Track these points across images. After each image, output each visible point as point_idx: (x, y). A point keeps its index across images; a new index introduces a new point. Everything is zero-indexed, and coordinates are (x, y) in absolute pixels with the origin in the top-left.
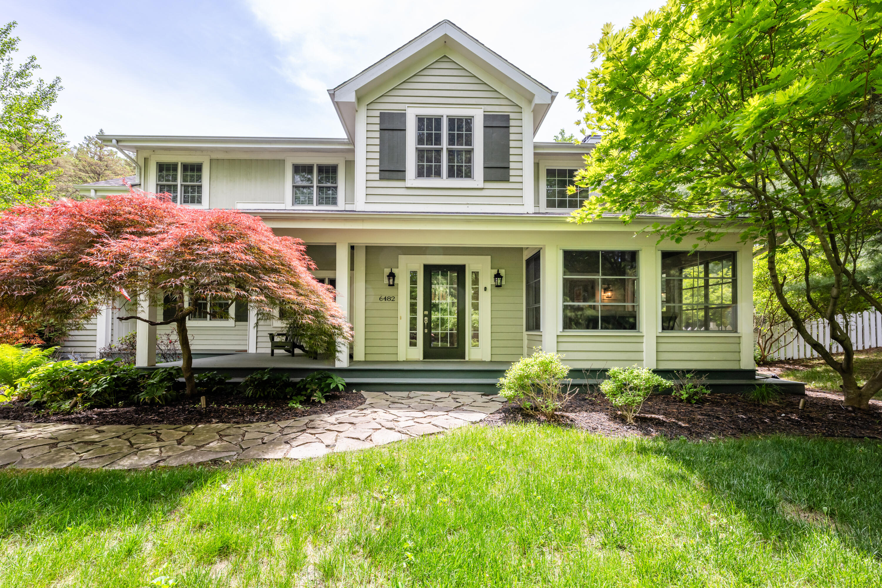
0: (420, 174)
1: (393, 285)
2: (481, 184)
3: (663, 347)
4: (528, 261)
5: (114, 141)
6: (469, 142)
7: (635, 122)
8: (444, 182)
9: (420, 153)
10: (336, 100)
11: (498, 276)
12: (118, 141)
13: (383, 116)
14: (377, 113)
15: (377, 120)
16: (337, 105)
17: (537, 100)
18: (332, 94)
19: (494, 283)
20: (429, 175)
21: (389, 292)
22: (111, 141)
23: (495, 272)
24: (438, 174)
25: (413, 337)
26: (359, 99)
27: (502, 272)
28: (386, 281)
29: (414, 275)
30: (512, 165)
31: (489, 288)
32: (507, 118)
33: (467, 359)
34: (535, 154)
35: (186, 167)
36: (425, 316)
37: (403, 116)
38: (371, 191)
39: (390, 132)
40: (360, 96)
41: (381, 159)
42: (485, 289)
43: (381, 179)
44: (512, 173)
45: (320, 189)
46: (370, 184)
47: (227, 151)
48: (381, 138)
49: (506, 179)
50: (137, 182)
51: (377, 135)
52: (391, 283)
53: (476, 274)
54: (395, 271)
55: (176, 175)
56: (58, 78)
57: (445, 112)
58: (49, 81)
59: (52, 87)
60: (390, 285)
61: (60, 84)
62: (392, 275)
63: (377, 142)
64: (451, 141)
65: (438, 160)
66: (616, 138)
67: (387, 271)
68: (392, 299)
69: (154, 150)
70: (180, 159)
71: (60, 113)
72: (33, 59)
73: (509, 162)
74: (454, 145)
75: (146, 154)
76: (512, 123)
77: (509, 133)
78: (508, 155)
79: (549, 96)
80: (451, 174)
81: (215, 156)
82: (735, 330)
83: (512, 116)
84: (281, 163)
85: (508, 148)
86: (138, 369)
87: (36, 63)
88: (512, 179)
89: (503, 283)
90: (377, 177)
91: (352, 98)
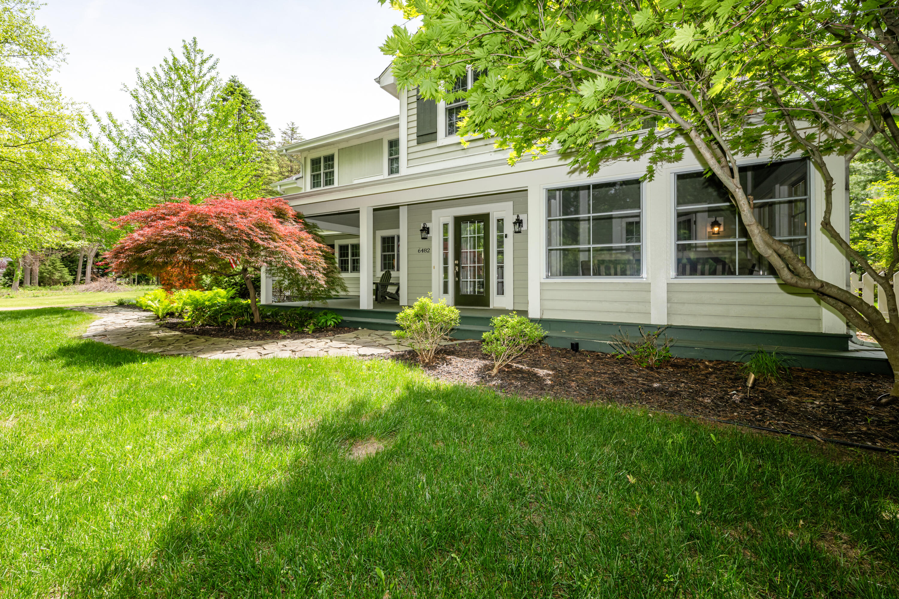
0: (448, 132)
1: (427, 238)
3: (679, 298)
9: (449, 112)
10: (381, 85)
11: (518, 222)
18: (378, 81)
19: (514, 229)
21: (423, 245)
23: (516, 217)
25: (446, 284)
27: (523, 217)
28: (420, 235)
29: (445, 227)
31: (511, 234)
33: (491, 307)
35: (324, 159)
36: (455, 265)
38: (411, 156)
41: (418, 127)
42: (506, 236)
43: (419, 143)
46: (411, 150)
47: (347, 140)
48: (418, 108)
50: (301, 176)
51: (415, 105)
52: (425, 236)
53: (502, 221)
54: (428, 225)
55: (320, 166)
60: (424, 238)
62: (424, 229)
63: (415, 111)
67: (422, 226)
68: (427, 251)
69: (308, 150)
70: (322, 153)
75: (305, 154)
81: (341, 147)
84: (381, 142)
86: (261, 305)
90: (415, 142)
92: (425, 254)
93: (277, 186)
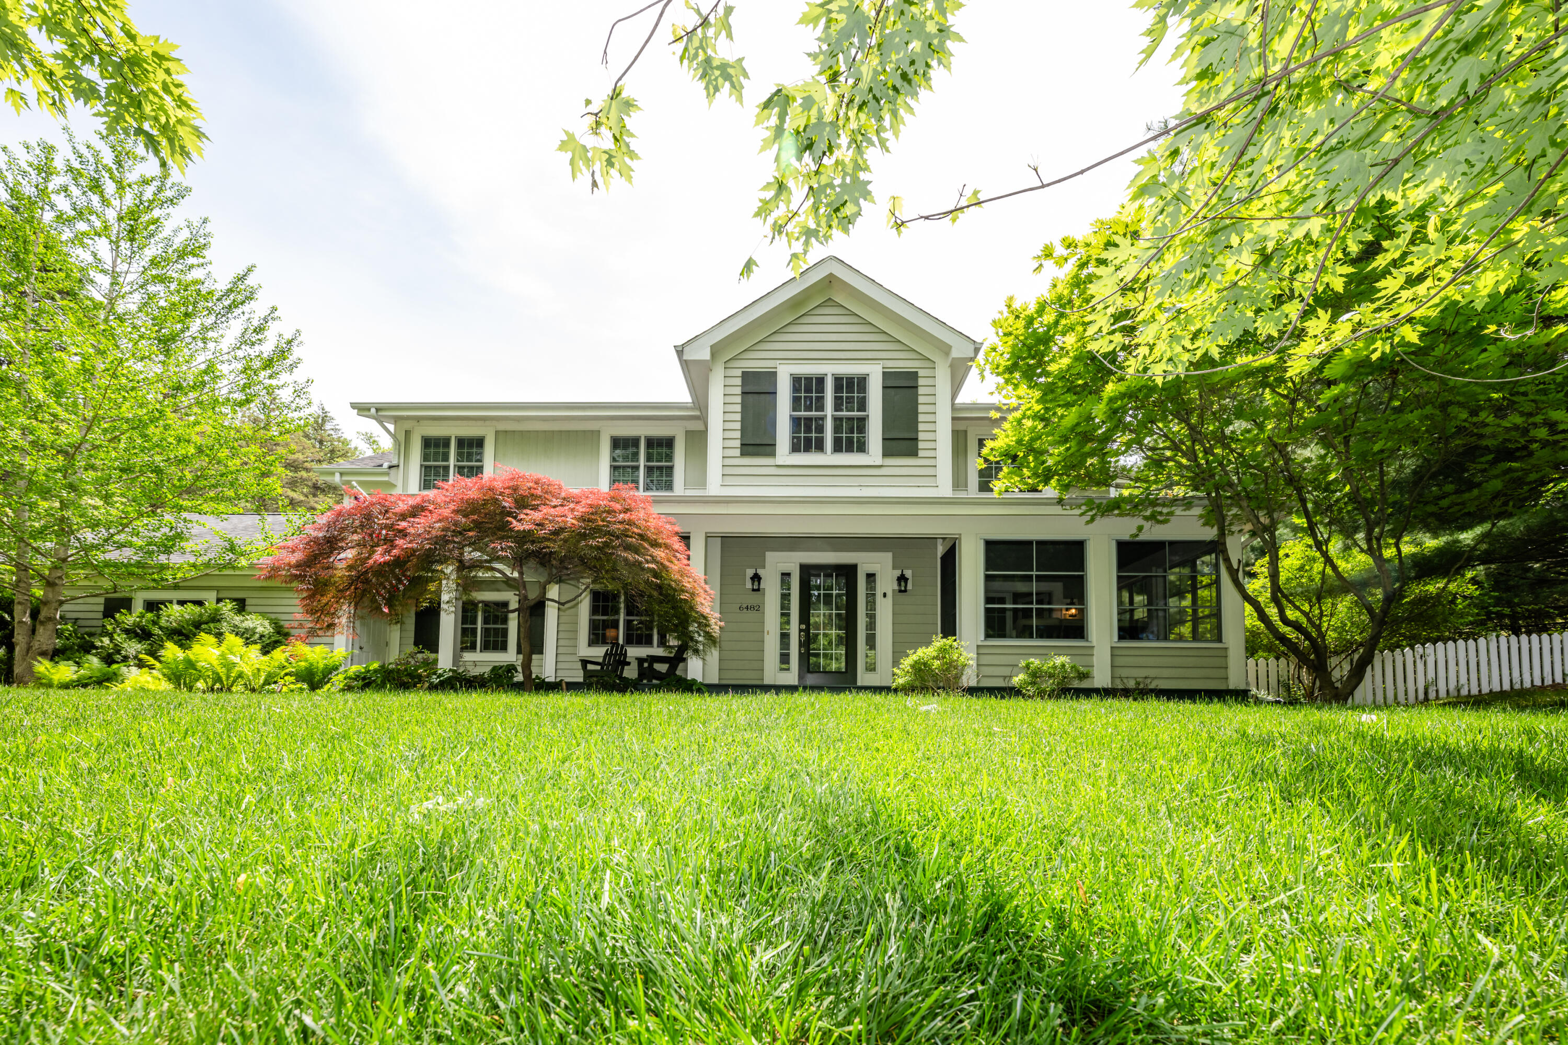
0: (795, 448)
1: (758, 590)
2: (878, 460)
3: (1120, 661)
4: (943, 558)
5: (373, 411)
6: (862, 406)
7: (1045, 394)
8: (829, 457)
9: (796, 422)
10: (685, 358)
11: (902, 579)
12: (377, 410)
13: (746, 376)
14: (739, 373)
15: (738, 381)
16: (686, 365)
17: (955, 354)
18: (680, 351)
19: (896, 587)
20: (807, 449)
21: (752, 599)
22: (369, 410)
23: (898, 573)
24: (820, 447)
25: (785, 658)
26: (713, 355)
27: (908, 573)
28: (749, 585)
29: (786, 575)
30: (921, 436)
31: (890, 594)
32: (914, 376)
33: (859, 683)
34: (953, 419)
35: (461, 442)
36: (800, 631)
37: (774, 375)
38: (729, 471)
39: (756, 396)
40: (716, 350)
41: (743, 430)
42: (885, 595)
43: (743, 455)
44: (921, 445)
45: (649, 470)
46: (728, 462)
47: (520, 420)
48: (744, 404)
49: (913, 453)
50: (395, 462)
51: (738, 399)
52: (756, 587)
53: (871, 577)
54: (761, 572)
55: (448, 453)
56: (298, 331)
57: (830, 370)
58: (288, 336)
59: (289, 342)
60: (753, 590)
61: (299, 339)
62: (756, 578)
63: (738, 408)
64: (837, 407)
65: (820, 429)
66: (1029, 409)
67: (750, 572)
68: (758, 608)
69: (418, 419)
70: (454, 431)
71: (311, 378)
72: (274, 309)
73: (917, 431)
74: (842, 410)
75: (408, 425)
76: (921, 382)
77: (917, 395)
78: (916, 422)
79: (972, 347)
80: (838, 448)
81: (502, 427)
82: (1219, 639)
83: (921, 373)
84: (594, 436)
85: (916, 413)
87: (276, 314)
88: (921, 454)
89: (910, 587)
90: (737, 452)
91: (706, 355)
92: (751, 615)
93: (333, 474)
